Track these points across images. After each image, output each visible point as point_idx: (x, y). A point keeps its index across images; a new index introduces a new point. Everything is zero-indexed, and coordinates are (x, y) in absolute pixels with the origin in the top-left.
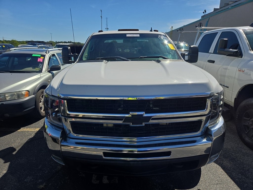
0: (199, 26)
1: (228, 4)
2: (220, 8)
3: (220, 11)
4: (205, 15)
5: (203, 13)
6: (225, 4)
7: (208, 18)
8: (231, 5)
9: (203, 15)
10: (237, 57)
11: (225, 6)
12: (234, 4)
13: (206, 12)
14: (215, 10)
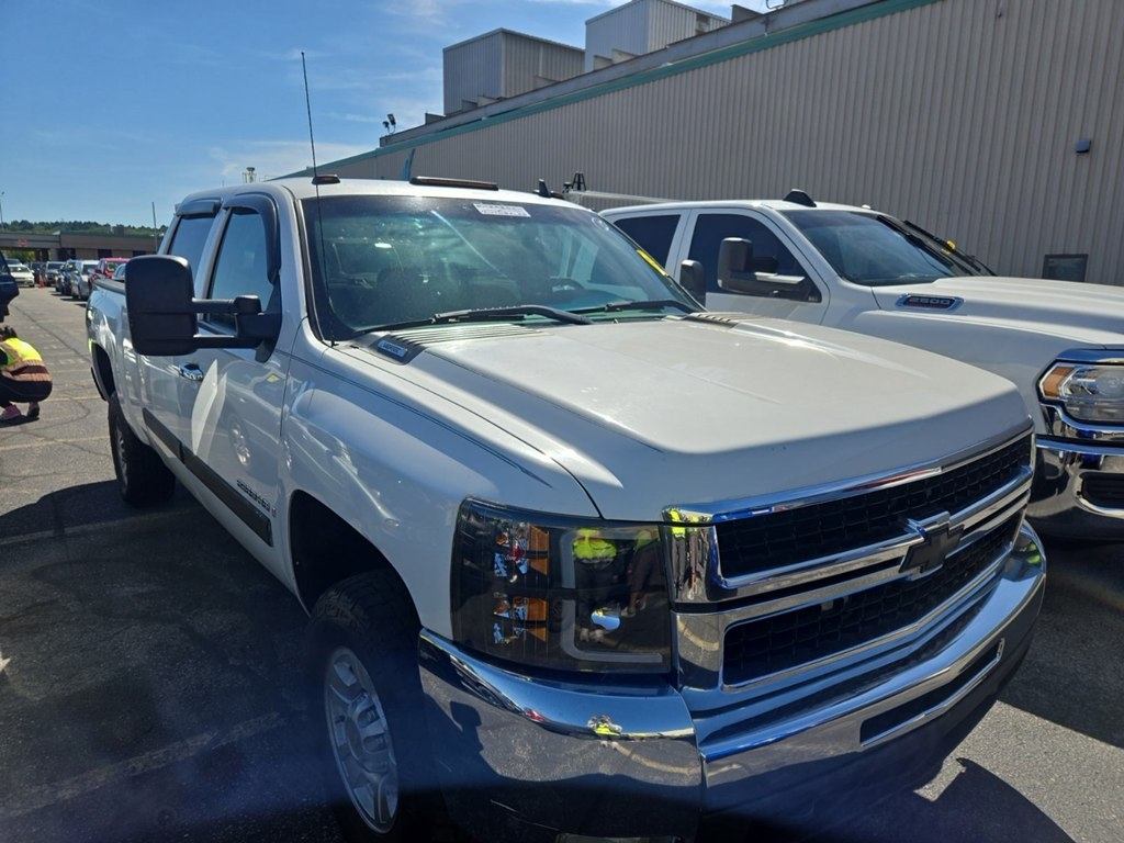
0: (576, 185)
1: (475, 106)
2: (449, 116)
3: (450, 128)
4: (392, 135)
5: (384, 126)
6: (463, 101)
7: (410, 150)
8: (488, 108)
9: (385, 132)
10: (802, 300)
11: (466, 112)
12: (494, 106)
13: (393, 122)
14: (430, 119)
